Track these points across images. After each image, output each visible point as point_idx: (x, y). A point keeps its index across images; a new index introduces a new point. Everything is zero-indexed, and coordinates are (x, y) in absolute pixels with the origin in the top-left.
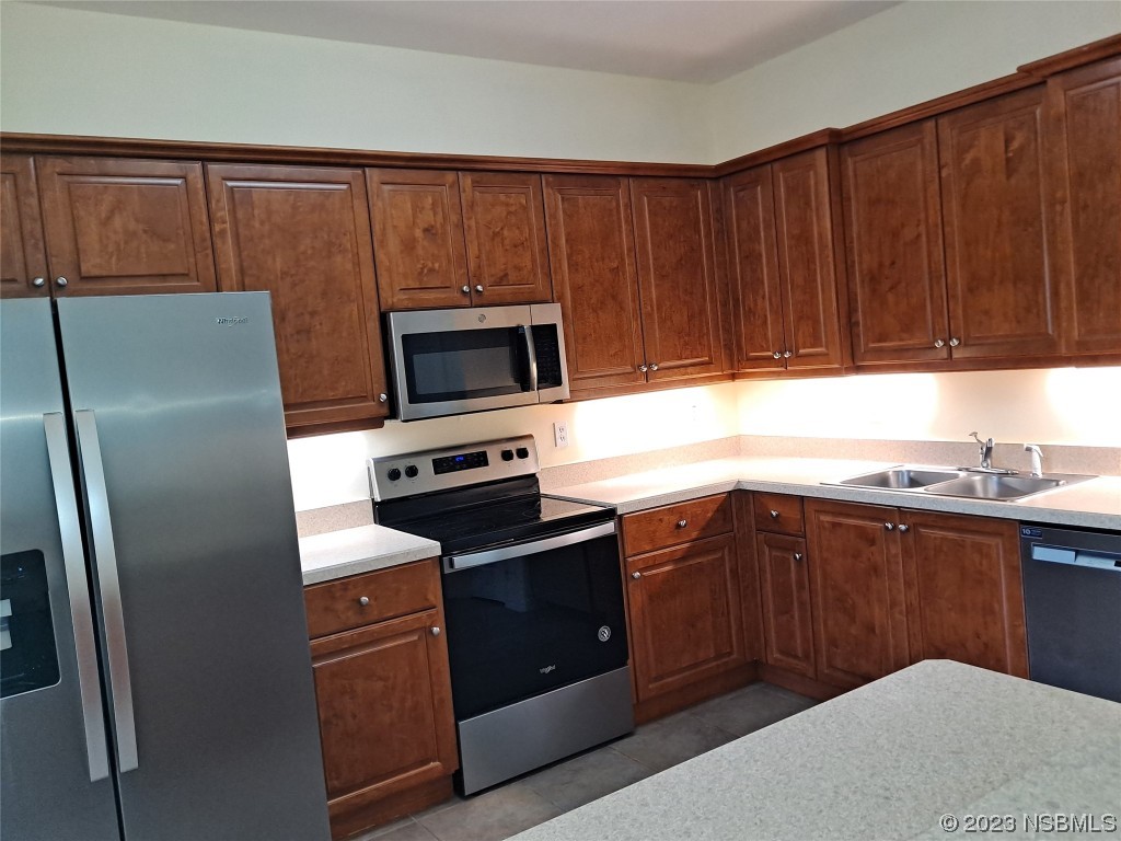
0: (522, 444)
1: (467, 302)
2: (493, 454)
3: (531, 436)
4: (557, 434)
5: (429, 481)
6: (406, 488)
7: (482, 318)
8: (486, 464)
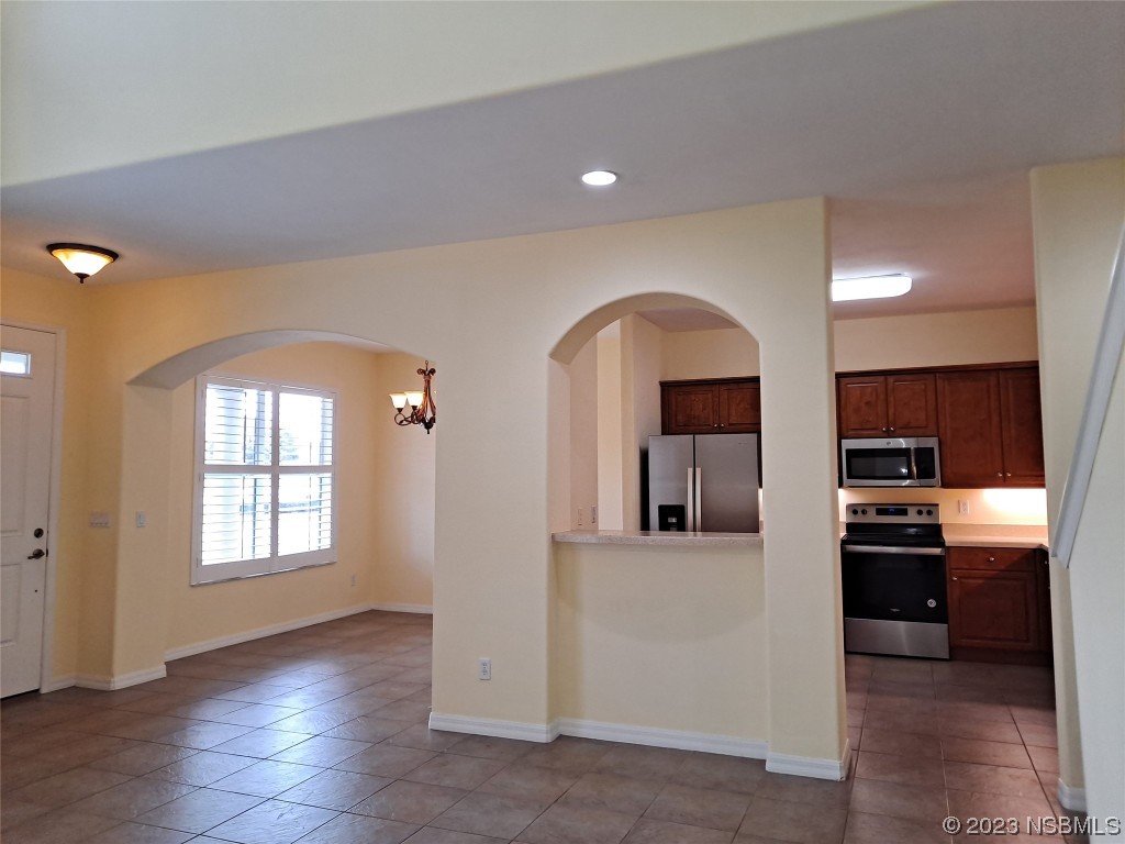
0: (931, 508)
1: (885, 435)
2: (912, 511)
3: (937, 505)
4: (959, 506)
5: (872, 518)
6: (860, 519)
7: (888, 443)
8: (906, 514)
